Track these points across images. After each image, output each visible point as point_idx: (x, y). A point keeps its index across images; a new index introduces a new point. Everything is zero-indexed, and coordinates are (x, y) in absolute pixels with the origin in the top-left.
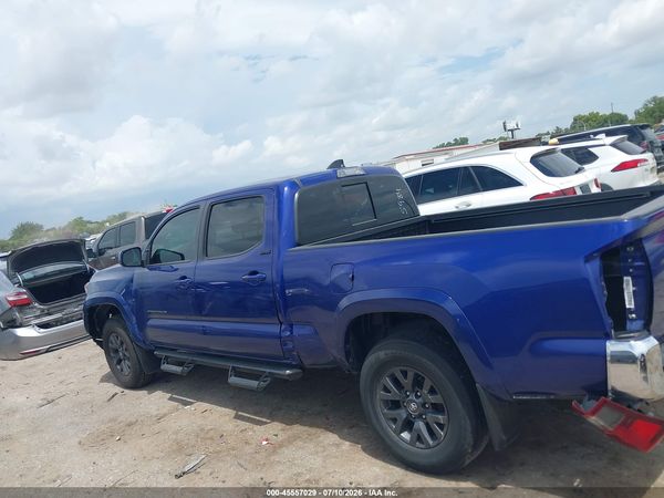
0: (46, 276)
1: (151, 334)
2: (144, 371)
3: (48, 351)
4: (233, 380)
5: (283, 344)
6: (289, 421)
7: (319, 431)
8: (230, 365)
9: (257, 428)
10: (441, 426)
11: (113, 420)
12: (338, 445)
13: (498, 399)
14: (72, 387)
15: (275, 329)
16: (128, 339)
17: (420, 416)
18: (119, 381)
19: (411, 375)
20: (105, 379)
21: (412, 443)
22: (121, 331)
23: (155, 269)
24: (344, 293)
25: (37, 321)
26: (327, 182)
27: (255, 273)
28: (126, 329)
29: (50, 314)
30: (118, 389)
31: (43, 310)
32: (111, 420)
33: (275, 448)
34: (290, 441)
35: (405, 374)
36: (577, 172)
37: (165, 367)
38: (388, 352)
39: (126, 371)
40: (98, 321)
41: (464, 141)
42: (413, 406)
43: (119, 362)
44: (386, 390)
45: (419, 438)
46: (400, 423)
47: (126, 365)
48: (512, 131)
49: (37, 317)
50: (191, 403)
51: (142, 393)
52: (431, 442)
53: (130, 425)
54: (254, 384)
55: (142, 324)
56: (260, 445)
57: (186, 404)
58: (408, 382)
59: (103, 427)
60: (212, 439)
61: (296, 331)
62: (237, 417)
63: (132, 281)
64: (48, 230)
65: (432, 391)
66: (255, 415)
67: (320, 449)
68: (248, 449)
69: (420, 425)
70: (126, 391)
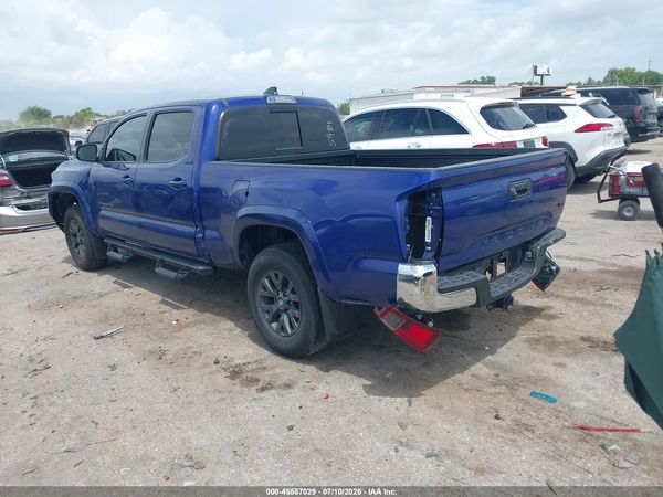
0: (28, 161)
1: (103, 224)
2: (96, 257)
3: (25, 231)
4: (159, 270)
5: (197, 243)
6: (202, 310)
7: (222, 319)
8: (159, 257)
9: (174, 311)
10: (297, 320)
11: (62, 293)
12: (230, 330)
13: (333, 301)
14: (36, 263)
15: (193, 230)
16: (83, 226)
17: (286, 311)
18: (76, 262)
19: (280, 277)
20: (66, 260)
21: (277, 332)
22: (78, 218)
23: (109, 166)
24: (242, 204)
25: (17, 202)
26: (252, 106)
27: (179, 179)
28: (82, 218)
29: (29, 198)
30: (74, 269)
31: (23, 193)
32: (60, 293)
33: (181, 327)
34: (195, 323)
35: (277, 276)
36: (524, 128)
37: (111, 254)
38: (267, 257)
39: (82, 254)
40: (62, 207)
41: (490, 81)
42: (281, 303)
43: (77, 245)
44: (265, 288)
45: (282, 328)
46: (271, 315)
47: (82, 248)
48: (542, 76)
49: (17, 199)
50: (130, 287)
51: (93, 275)
52: (289, 331)
53: (76, 298)
54: (173, 274)
55: (95, 213)
56: (170, 324)
57: (126, 287)
58: (278, 283)
59: (51, 297)
60: (135, 315)
61: (208, 232)
62: (163, 302)
63: (88, 174)
64: (55, 118)
65: (293, 292)
66: (178, 301)
67: (215, 331)
68: (160, 326)
69: (285, 318)
70: (81, 272)
